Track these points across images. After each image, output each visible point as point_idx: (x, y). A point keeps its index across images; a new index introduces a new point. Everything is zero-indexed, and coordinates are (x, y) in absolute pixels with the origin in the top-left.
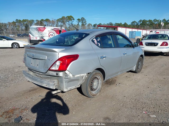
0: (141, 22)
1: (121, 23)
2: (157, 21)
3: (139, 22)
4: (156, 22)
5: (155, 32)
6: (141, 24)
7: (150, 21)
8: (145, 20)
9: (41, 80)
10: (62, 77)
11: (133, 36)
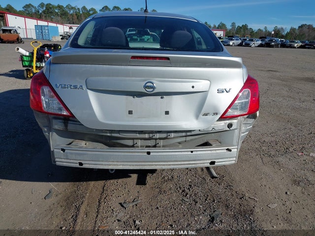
0: (44, 8)
2: (72, 8)
3: (39, 6)
4: (72, 12)
6: (44, 12)
7: (60, 7)
8: (50, 4)
9: (192, 152)
10: (236, 130)
11: (44, 36)
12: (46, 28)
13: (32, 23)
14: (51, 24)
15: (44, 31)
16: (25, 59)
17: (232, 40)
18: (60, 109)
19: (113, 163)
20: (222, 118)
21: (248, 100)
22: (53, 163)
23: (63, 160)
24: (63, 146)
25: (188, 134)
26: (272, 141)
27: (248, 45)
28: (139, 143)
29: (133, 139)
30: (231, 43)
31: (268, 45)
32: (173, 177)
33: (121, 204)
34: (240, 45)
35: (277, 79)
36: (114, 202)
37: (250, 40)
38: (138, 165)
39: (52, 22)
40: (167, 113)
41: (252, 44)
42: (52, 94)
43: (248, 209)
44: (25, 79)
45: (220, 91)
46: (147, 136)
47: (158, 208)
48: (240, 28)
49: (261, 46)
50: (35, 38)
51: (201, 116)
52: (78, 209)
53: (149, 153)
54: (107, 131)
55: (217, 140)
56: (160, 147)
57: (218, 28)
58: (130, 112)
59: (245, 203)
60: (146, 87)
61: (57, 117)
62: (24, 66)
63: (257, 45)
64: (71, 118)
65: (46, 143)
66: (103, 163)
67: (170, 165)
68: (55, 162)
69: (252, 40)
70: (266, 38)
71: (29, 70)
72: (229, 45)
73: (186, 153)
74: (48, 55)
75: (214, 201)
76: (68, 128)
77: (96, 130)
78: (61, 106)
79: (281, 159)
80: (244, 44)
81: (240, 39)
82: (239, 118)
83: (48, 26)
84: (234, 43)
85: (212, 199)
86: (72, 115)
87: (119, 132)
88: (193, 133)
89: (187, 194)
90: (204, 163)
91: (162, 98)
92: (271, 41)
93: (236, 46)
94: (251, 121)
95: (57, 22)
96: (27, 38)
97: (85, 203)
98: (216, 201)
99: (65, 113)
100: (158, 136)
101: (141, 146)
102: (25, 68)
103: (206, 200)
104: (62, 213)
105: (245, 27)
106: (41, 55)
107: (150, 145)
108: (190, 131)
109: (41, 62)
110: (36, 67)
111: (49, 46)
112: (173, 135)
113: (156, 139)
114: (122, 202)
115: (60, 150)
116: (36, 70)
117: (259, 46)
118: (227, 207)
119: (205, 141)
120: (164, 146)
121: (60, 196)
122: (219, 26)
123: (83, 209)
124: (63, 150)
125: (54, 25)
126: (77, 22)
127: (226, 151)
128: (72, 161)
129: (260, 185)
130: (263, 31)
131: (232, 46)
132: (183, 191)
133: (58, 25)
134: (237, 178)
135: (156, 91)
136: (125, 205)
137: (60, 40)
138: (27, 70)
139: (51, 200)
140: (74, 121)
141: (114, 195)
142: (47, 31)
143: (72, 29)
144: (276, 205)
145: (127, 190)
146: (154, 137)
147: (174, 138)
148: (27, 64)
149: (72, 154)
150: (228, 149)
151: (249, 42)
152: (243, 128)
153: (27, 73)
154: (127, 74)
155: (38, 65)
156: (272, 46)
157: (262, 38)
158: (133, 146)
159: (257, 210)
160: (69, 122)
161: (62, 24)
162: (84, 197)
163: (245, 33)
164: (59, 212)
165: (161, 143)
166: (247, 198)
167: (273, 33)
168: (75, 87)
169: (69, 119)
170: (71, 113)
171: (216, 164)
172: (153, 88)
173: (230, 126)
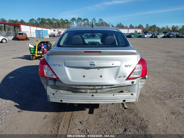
0: (40, 21)
1: (17, 20)
2: (55, 20)
3: (37, 20)
4: (55, 22)
5: (58, 31)
6: (40, 23)
7: (49, 20)
8: (43, 18)
9: (114, 95)
10: (136, 85)
11: (40, 36)
12: (41, 32)
13: (34, 29)
14: (44, 29)
15: (40, 33)
16: (32, 49)
17: (146, 34)
18: (52, 75)
19: (76, 100)
20: (128, 79)
21: (140, 70)
22: (48, 101)
23: (53, 99)
24: (54, 92)
25: (112, 86)
26: (163, 92)
27: (156, 37)
28: (89, 91)
29: (86, 89)
30: (146, 36)
31: (168, 37)
32: (107, 110)
33: (80, 122)
34: (152, 37)
35: (171, 57)
36: (77, 121)
37: (157, 34)
38: (88, 102)
39: (44, 28)
40: (101, 76)
41: (158, 36)
42: (49, 68)
43: (145, 126)
44: (32, 60)
45: (126, 66)
46: (92, 87)
47: (98, 124)
48: (151, 27)
49: (164, 37)
50: (35, 37)
51: (117, 78)
52: (59, 124)
53: (93, 96)
54: (73, 85)
55: (127, 90)
56: (98, 93)
57: (138, 28)
58: (84, 76)
59: (143, 123)
60: (91, 65)
61: (51, 79)
62: (31, 53)
63: (161, 37)
64: (57, 80)
65: (45, 91)
66: (72, 100)
67: (103, 101)
68: (49, 100)
69: (158, 34)
70: (167, 32)
71: (33, 55)
72: (144, 37)
73: (111, 96)
74: (43, 47)
75: (127, 122)
76: (56, 84)
77: (69, 85)
78: (53, 74)
79: (167, 101)
80: (154, 37)
81: (151, 34)
82: (137, 79)
83: (42, 30)
84: (147, 36)
85: (126, 121)
86: (58, 78)
87: (79, 85)
88: (114, 86)
89: (114, 118)
90: (120, 101)
91: (98, 69)
92: (170, 34)
93: (149, 38)
94: (144, 80)
95: (47, 28)
96: (31, 37)
97: (63, 121)
98: (128, 122)
99: (54, 77)
100: (97, 87)
101: (89, 93)
102: (31, 54)
103: (123, 121)
104: (52, 126)
105: (154, 26)
106: (40, 47)
107: (94, 92)
108: (113, 85)
109: (40, 51)
110: (37, 53)
111: (43, 42)
112: (104, 87)
113: (96, 89)
114: (81, 121)
115: (52, 94)
116: (37, 55)
117: (163, 37)
118: (134, 124)
119: (121, 90)
120: (100, 93)
121: (51, 118)
122: (139, 26)
123: (62, 124)
124: (53, 94)
125: (45, 29)
126: (58, 27)
127: (130, 95)
128: (57, 99)
129: (152, 114)
130: (165, 28)
131: (146, 38)
132: (112, 117)
133: (48, 30)
134: (141, 111)
135: (95, 66)
136: (82, 123)
137: (49, 38)
138: (32, 55)
139: (47, 119)
140: (58, 81)
141: (77, 118)
142: (42, 33)
143: (55, 31)
144: (160, 124)
145: (83, 115)
146: (95, 88)
147: (105, 88)
148: (32, 52)
149: (57, 96)
150: (132, 94)
151: (157, 35)
152: (140, 84)
153: (32, 57)
154: (82, 59)
155: (38, 53)
156: (171, 37)
157: (165, 33)
158: (86, 92)
159: (149, 126)
160: (56, 81)
161: (50, 28)
162: (62, 118)
163: (154, 30)
164: (51, 125)
165: (99, 91)
166: (145, 120)
167: (171, 29)
168: (59, 65)
169: (56, 80)
170: (57, 77)
171: (126, 101)
172: (94, 65)
173: (133, 83)
